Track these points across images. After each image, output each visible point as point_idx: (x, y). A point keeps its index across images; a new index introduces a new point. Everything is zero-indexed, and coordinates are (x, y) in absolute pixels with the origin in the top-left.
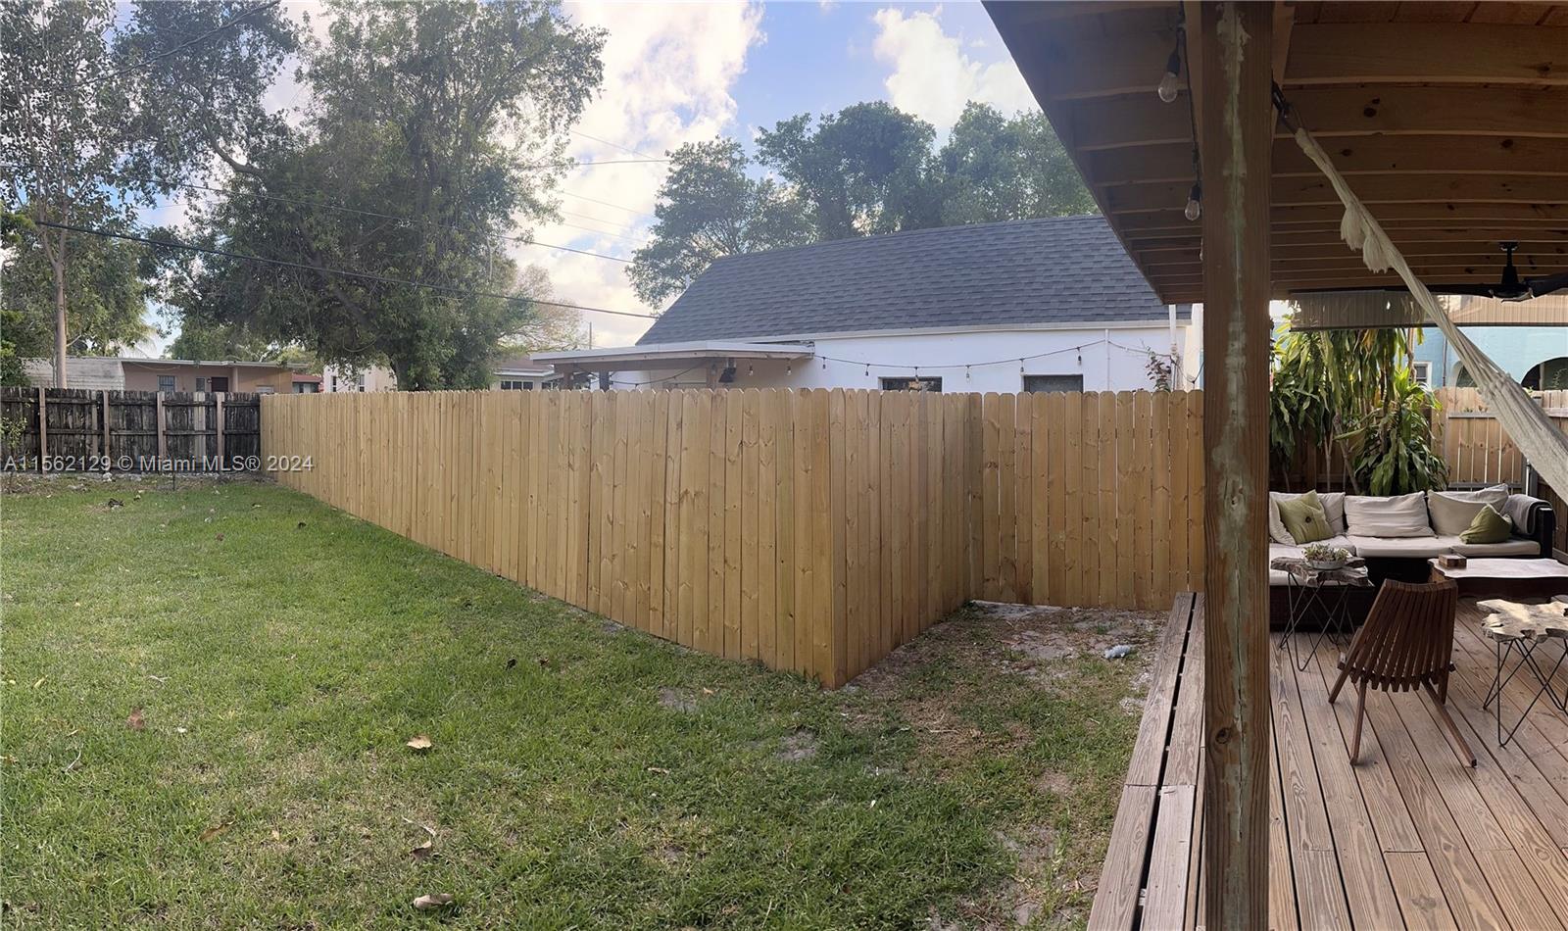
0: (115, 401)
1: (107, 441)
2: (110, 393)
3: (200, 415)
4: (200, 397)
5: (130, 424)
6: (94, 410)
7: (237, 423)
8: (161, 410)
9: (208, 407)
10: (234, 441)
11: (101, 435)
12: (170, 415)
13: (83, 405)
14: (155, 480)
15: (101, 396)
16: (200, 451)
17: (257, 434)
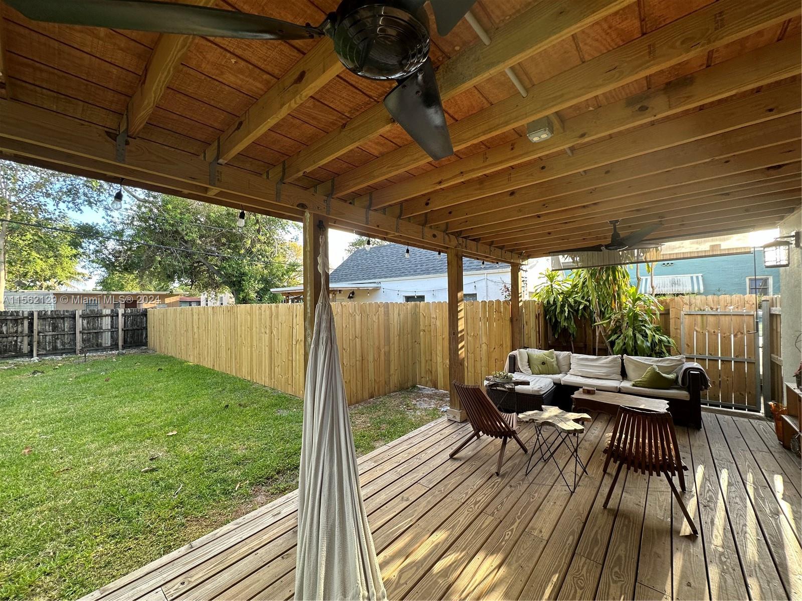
0: (43, 316)
1: (35, 339)
2: (40, 312)
3: (106, 322)
4: (106, 312)
5: (55, 328)
6: (26, 323)
7: (132, 324)
8: (79, 320)
9: (112, 317)
10: (130, 333)
11: (30, 336)
12: (85, 322)
13: (16, 320)
14: (72, 358)
15: (32, 314)
16: (106, 340)
17: (146, 328)
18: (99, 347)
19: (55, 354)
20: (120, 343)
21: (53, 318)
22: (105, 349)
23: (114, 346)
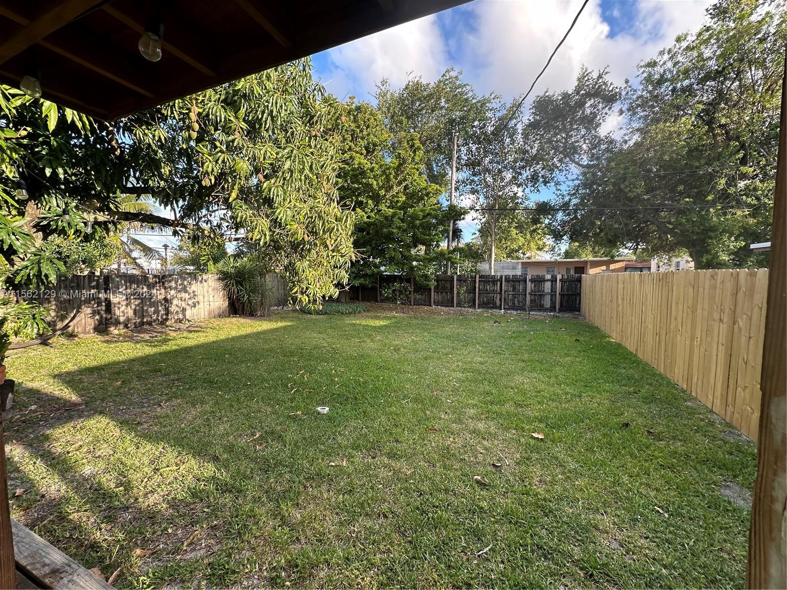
0: (508, 279)
1: (503, 297)
2: (506, 276)
3: (548, 286)
4: (549, 277)
5: (514, 289)
6: (499, 284)
7: (568, 290)
8: (529, 284)
9: (552, 281)
10: (566, 298)
11: (501, 293)
12: (533, 285)
13: (494, 281)
14: (523, 314)
15: (501, 277)
16: (547, 302)
17: (580, 294)
18: (541, 308)
19: (514, 309)
20: (557, 307)
21: (513, 281)
22: (546, 310)
23: (553, 308)
